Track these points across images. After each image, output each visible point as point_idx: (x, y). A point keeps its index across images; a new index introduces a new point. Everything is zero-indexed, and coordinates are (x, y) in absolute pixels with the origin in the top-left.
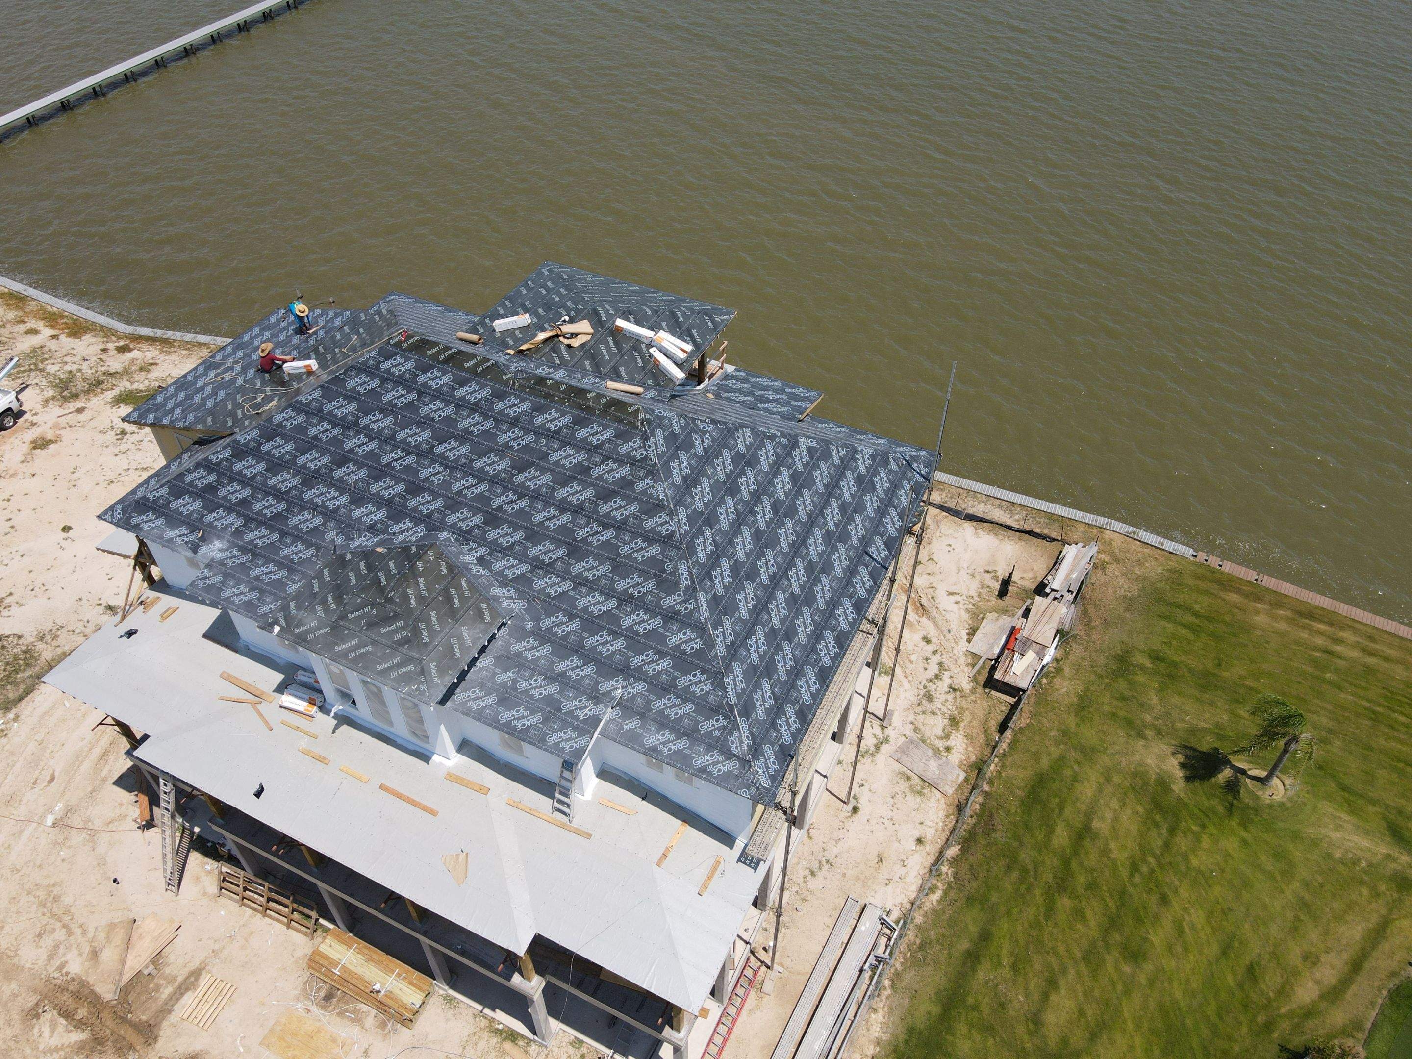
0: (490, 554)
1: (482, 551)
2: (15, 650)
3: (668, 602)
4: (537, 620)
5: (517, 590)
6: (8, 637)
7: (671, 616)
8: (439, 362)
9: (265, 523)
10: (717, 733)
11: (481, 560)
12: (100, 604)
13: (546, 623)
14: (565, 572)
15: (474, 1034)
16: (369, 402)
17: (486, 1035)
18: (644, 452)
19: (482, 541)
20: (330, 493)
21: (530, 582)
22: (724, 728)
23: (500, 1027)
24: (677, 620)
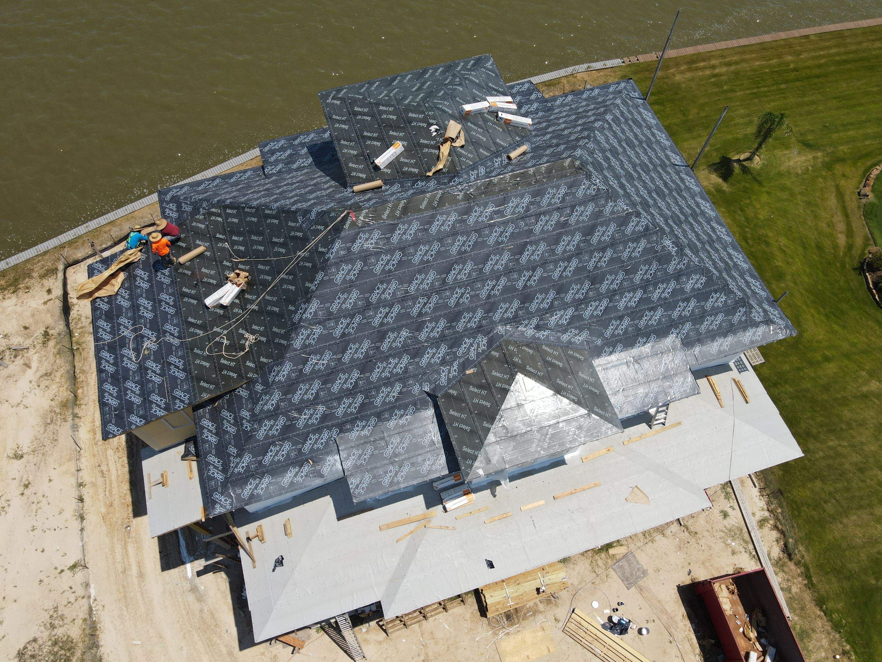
0: (541, 319)
1: (535, 321)
3: (671, 268)
4: (601, 335)
5: (576, 328)
7: (678, 276)
8: (399, 218)
9: (357, 418)
10: (744, 318)
11: (538, 328)
12: (62, 571)
13: (608, 333)
14: (599, 295)
15: (592, 562)
16: (366, 283)
17: (597, 557)
18: (595, 187)
19: (530, 315)
20: (390, 363)
21: (580, 318)
22: (746, 312)
24: (684, 274)
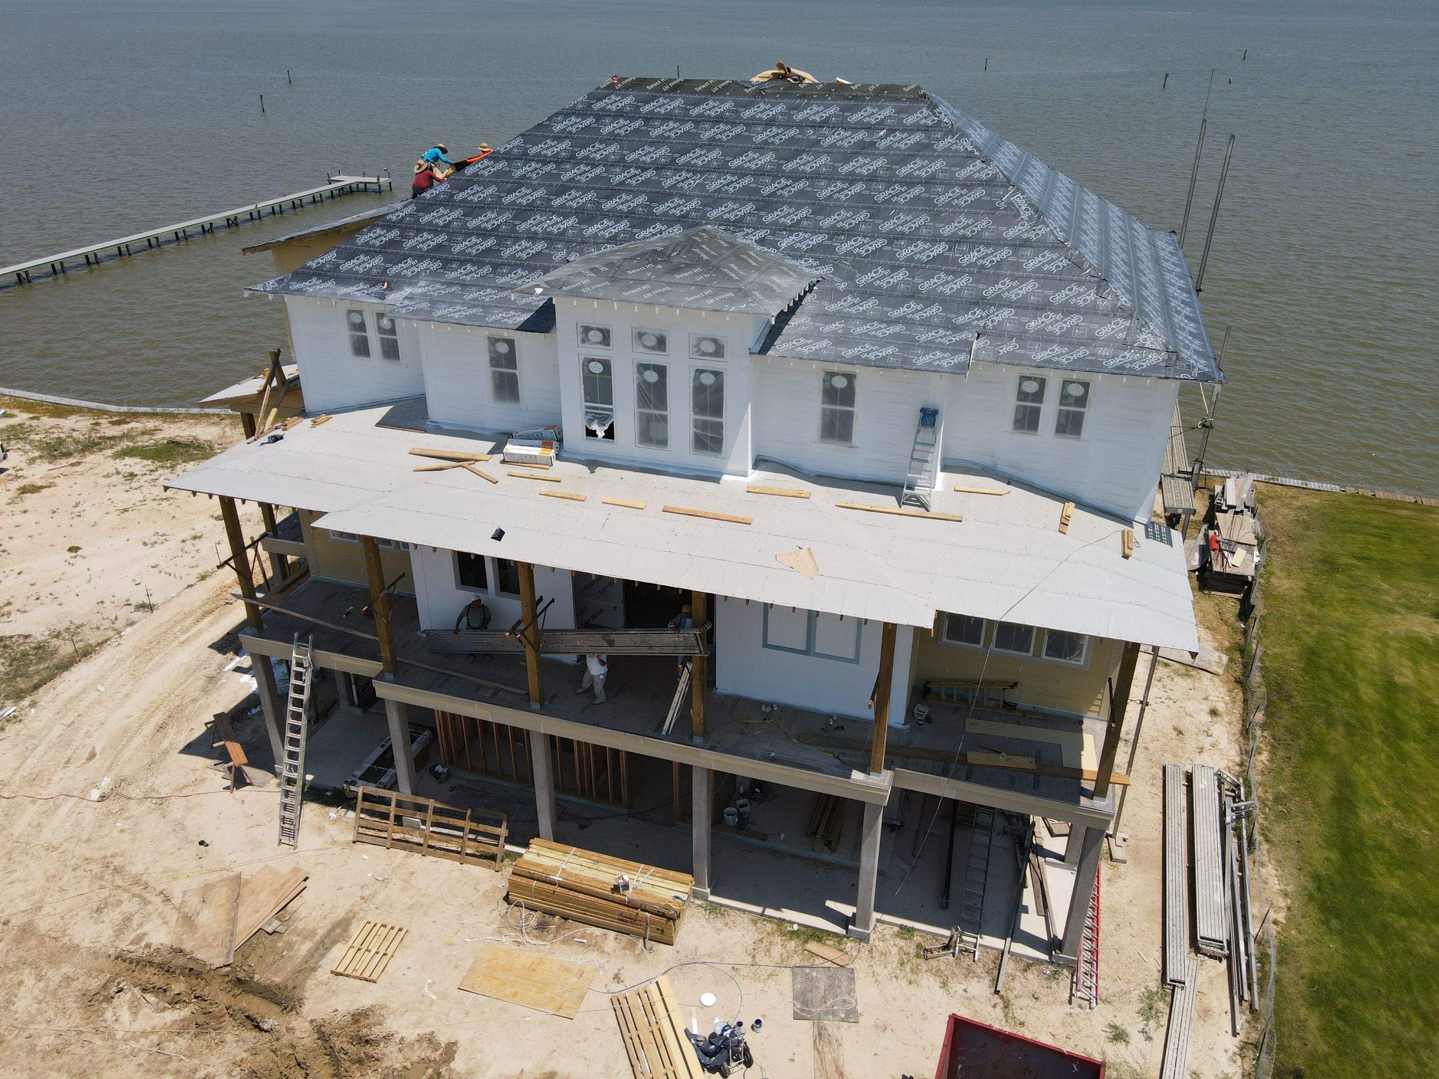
0: (773, 235)
1: (761, 234)
2: (22, 648)
3: (1011, 233)
4: (850, 278)
5: (816, 259)
6: (12, 637)
7: (1020, 244)
8: (664, 92)
9: (470, 261)
10: (1121, 336)
11: (761, 242)
12: (130, 605)
13: (863, 280)
14: (873, 232)
15: (761, 940)
16: (584, 138)
17: (778, 939)
18: (936, 119)
19: (758, 225)
20: (551, 220)
21: (831, 249)
22: (1129, 329)
23: (796, 927)
24: (1031, 247)
